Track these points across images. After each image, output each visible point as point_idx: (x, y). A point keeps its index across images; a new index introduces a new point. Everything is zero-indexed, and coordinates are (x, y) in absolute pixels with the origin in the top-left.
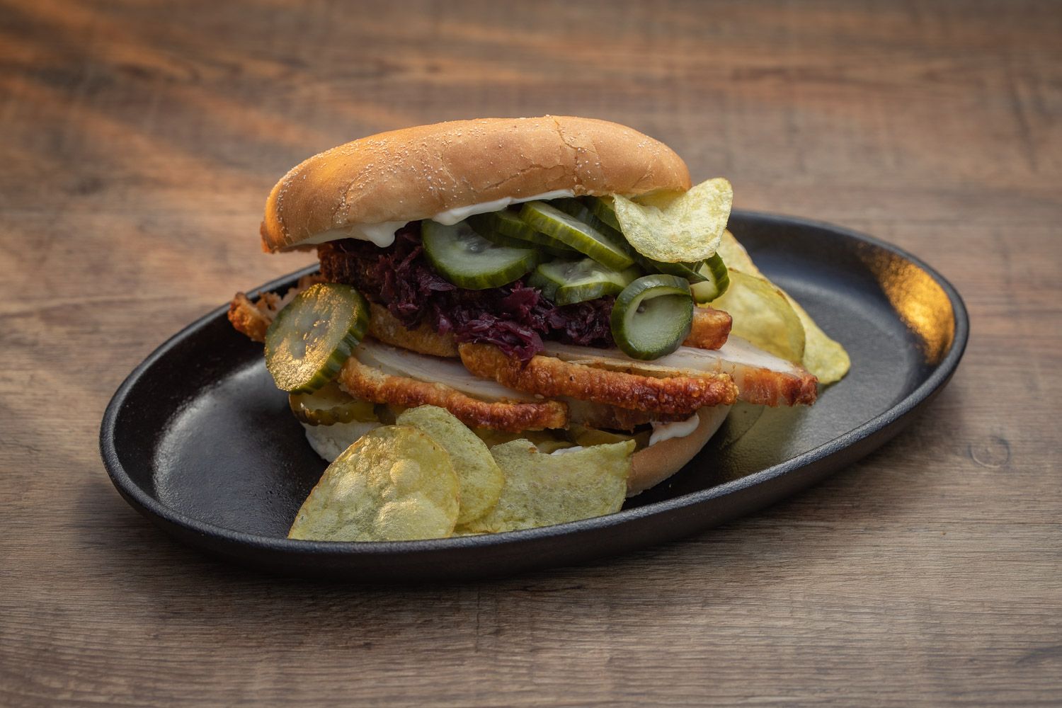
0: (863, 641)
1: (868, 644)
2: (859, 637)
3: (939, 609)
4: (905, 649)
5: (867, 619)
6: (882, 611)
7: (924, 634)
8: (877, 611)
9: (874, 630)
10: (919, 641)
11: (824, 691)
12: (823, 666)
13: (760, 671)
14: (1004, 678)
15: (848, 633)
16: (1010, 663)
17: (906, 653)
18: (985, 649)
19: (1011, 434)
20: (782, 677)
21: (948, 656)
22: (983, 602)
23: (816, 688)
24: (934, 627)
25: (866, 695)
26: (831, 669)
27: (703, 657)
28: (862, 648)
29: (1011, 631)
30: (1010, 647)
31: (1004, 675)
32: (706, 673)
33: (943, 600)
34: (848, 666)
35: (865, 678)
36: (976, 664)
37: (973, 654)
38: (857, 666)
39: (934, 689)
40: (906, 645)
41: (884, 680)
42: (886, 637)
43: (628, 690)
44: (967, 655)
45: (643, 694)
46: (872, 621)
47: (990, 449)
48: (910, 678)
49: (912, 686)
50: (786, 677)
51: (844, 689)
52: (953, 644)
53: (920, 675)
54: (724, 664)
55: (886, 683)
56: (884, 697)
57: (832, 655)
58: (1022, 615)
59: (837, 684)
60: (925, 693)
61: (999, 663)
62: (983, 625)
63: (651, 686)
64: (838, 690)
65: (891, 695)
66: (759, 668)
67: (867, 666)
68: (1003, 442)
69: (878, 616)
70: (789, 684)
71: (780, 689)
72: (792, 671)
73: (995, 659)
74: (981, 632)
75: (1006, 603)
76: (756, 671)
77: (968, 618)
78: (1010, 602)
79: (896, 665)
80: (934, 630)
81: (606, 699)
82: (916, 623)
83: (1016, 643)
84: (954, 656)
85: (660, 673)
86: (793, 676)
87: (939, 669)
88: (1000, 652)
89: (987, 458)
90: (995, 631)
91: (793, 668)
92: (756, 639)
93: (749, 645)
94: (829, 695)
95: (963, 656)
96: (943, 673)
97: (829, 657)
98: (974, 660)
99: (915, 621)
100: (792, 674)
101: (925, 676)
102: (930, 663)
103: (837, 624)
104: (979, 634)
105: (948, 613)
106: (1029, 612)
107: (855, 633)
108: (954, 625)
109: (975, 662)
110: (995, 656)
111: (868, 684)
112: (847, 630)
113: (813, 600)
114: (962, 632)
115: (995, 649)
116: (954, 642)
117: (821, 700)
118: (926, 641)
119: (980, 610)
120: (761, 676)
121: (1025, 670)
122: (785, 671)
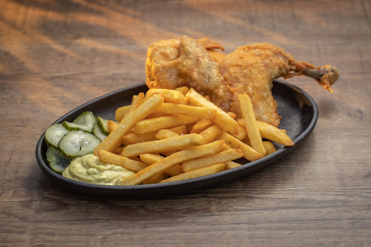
0: (318, 171)
1: (320, 172)
2: (317, 170)
3: (341, 162)
4: (331, 174)
5: (319, 165)
6: (324, 162)
7: (337, 169)
8: (322, 163)
9: (321, 168)
10: (335, 171)
11: (307, 186)
12: (306, 179)
13: (288, 180)
14: (361, 182)
15: (314, 169)
16: (363, 177)
17: (331, 175)
18: (355, 173)
19: (363, 109)
20: (294, 182)
21: (344, 175)
22: (354, 159)
23: (304, 185)
24: (340, 167)
25: (319, 187)
26: (309, 180)
27: (270, 176)
28: (318, 173)
29: (363, 168)
30: (363, 173)
31: (361, 181)
32: (271, 181)
33: (343, 159)
34: (314, 179)
35: (319, 182)
36: (352, 178)
37: (352, 175)
38: (316, 179)
39: (340, 185)
40: (331, 172)
41: (325, 183)
42: (325, 170)
43: (248, 187)
44: (350, 175)
45: (252, 188)
46: (321, 165)
47: (356, 114)
48: (332, 182)
49: (333, 184)
50: (295, 182)
51: (313, 185)
52: (345, 172)
53: (336, 181)
54: (276, 179)
55: (325, 184)
56: (325, 188)
57: (309, 176)
58: (366, 163)
59: (310, 184)
60: (337, 186)
61: (359, 177)
62: (354, 166)
63: (254, 185)
64: (311, 186)
65: (327, 187)
66: (287, 180)
67: (320, 179)
68: (360, 112)
69: (323, 164)
70: (296, 184)
71: (293, 186)
72: (297, 180)
73: (358, 176)
74: (354, 168)
75: (361, 159)
76: (286, 180)
77: (350, 164)
78: (363, 159)
79: (328, 178)
80: (339, 168)
81: (241, 189)
82: (334, 166)
83: (365, 172)
84: (346, 175)
85: (257, 181)
86: (297, 182)
87: (341, 179)
88: (360, 174)
89: (355, 116)
90: (358, 168)
91: (297, 179)
92: (286, 171)
93: (284, 173)
94: (308, 187)
95: (348, 175)
96: (342, 180)
97: (308, 176)
98: (352, 176)
99: (334, 165)
100: (297, 181)
101: (337, 181)
102: (338, 178)
103: (310, 166)
104: (353, 169)
105: (344, 163)
106: (368, 162)
107: (316, 169)
108: (346, 166)
109: (352, 177)
110: (358, 175)
111: (320, 184)
112: (314, 168)
113: (303, 160)
114: (348, 168)
115: (358, 173)
116: (346, 171)
117: (306, 189)
118: (337, 171)
119: (353, 162)
120: (288, 182)
121: (367, 179)
122: (295, 180)
